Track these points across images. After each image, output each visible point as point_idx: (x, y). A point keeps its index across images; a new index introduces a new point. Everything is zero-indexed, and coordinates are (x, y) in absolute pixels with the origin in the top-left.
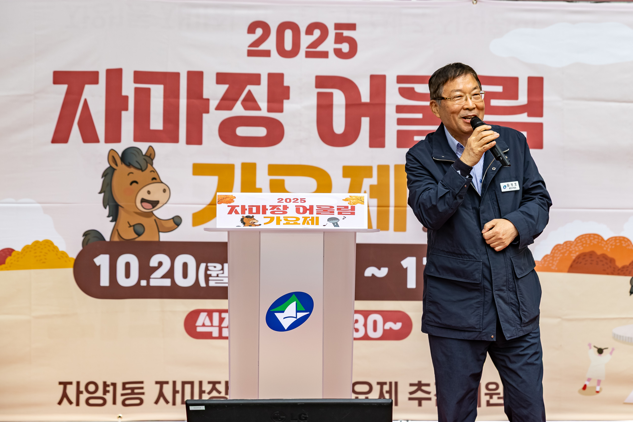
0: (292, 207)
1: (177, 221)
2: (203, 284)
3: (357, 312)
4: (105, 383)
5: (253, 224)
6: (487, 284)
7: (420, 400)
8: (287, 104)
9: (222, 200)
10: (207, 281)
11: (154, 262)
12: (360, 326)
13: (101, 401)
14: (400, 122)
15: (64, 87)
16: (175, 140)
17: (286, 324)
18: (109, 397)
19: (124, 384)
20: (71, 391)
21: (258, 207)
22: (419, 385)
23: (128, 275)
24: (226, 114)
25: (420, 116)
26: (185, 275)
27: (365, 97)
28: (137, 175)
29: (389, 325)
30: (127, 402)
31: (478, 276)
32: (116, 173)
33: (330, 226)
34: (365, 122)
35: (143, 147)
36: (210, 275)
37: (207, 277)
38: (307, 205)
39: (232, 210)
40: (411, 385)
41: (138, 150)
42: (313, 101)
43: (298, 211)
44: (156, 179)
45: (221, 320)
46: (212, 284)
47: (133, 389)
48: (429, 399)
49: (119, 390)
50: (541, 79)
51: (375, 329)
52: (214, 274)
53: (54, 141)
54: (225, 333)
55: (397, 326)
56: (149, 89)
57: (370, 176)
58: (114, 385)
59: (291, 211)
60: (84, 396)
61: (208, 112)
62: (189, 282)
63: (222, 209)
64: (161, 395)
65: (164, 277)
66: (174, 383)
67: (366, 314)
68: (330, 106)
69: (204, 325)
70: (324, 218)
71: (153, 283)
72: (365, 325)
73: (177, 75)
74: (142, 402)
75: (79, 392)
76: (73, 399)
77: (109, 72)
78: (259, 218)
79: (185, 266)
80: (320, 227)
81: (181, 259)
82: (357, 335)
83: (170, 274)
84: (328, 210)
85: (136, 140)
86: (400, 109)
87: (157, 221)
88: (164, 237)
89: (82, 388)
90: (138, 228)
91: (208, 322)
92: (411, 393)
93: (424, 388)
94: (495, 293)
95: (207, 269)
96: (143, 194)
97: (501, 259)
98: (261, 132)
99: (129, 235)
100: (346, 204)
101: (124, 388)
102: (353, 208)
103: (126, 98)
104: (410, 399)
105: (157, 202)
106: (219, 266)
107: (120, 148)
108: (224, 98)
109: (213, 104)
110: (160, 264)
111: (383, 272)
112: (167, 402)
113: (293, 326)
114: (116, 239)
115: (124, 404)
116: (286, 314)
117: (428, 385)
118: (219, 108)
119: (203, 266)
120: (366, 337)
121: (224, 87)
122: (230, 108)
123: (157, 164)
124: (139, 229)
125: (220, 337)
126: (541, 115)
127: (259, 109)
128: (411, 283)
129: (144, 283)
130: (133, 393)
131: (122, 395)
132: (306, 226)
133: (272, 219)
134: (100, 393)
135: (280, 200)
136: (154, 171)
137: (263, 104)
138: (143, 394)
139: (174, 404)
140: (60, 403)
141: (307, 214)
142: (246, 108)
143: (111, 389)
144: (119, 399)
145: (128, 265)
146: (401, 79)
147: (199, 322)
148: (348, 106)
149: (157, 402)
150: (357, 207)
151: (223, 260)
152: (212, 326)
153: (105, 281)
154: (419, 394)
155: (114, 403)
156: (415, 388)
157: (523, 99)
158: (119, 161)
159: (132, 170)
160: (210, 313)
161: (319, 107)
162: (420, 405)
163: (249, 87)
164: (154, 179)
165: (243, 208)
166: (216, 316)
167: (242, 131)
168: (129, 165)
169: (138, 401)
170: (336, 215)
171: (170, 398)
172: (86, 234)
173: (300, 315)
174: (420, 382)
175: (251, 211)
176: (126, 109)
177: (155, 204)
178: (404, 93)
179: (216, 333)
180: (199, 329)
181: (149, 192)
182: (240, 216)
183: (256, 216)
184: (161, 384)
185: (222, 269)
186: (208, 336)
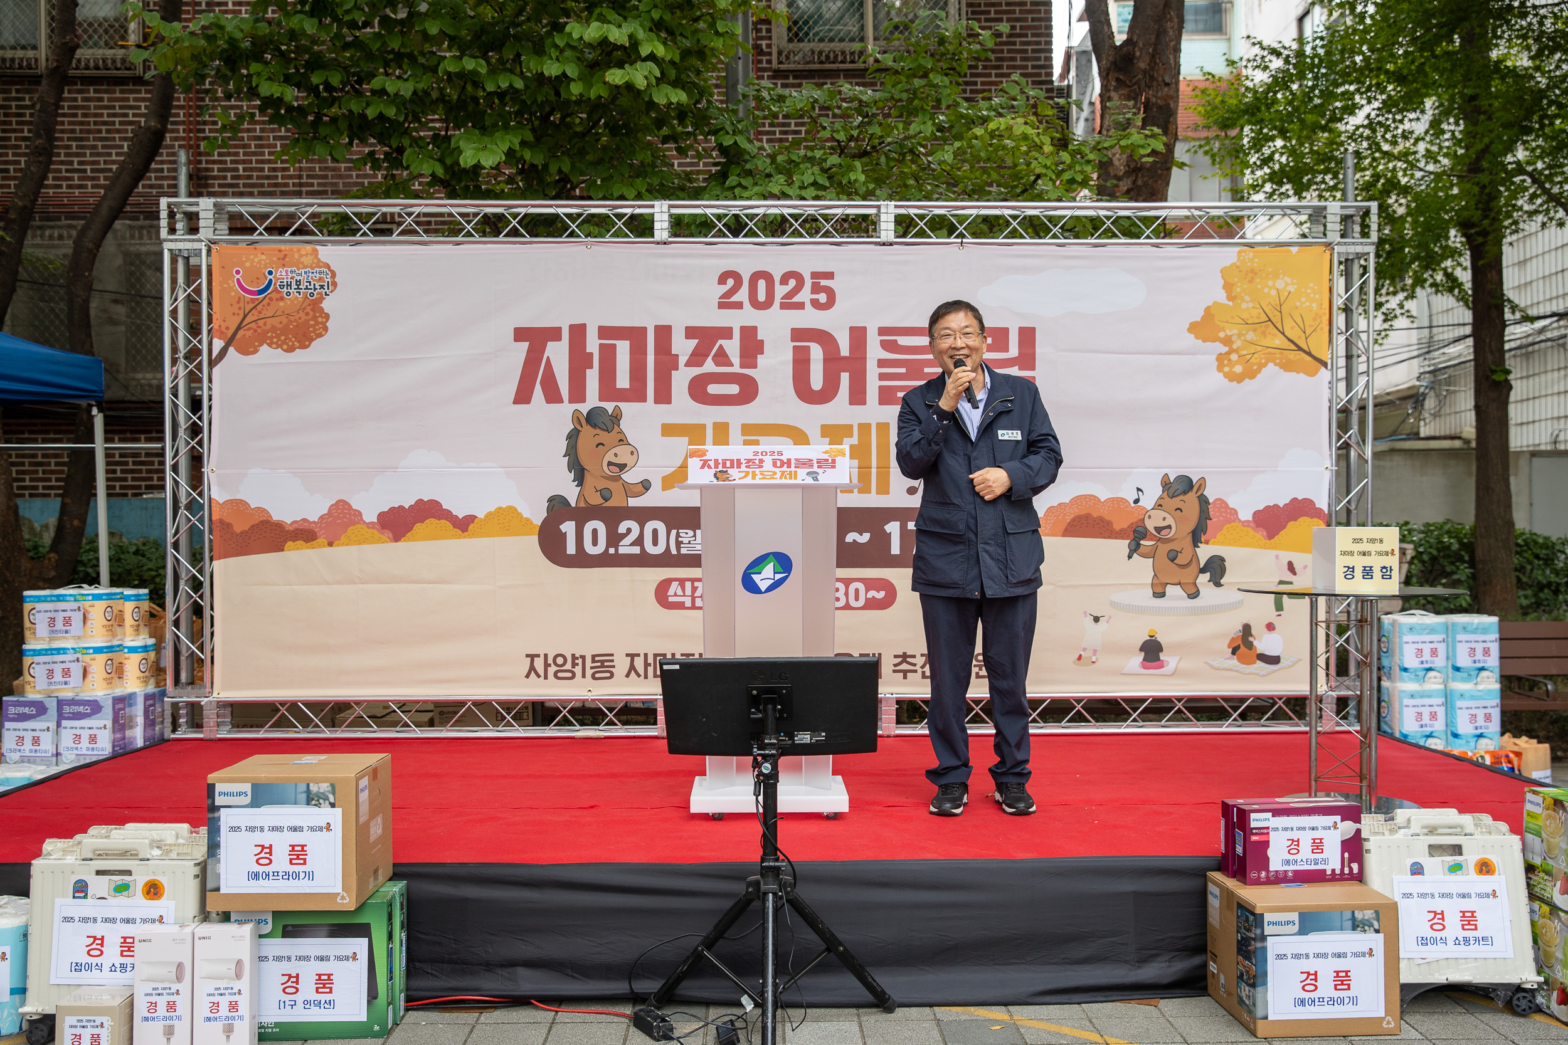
0: (768, 460)
1: (646, 485)
2: (674, 551)
3: (838, 580)
4: (573, 655)
5: (727, 479)
6: (972, 536)
7: (905, 673)
8: (760, 359)
9: (693, 454)
10: (678, 548)
11: (622, 528)
12: (841, 594)
13: (569, 675)
14: (882, 377)
15: (526, 345)
16: (643, 399)
17: (763, 586)
18: (578, 670)
19: (593, 657)
20: (539, 664)
21: (732, 461)
22: (904, 657)
23: (595, 543)
24: (696, 371)
25: (903, 370)
26: (655, 542)
27: (845, 351)
28: (603, 436)
29: (872, 594)
30: (597, 675)
31: (962, 526)
32: (581, 435)
33: (809, 481)
34: (845, 377)
35: (609, 407)
36: (682, 542)
37: (679, 544)
38: (784, 458)
39: (705, 464)
40: (896, 656)
41: (604, 410)
42: (789, 356)
43: (775, 465)
44: (623, 441)
45: (694, 589)
46: (683, 551)
47: (602, 662)
48: (915, 671)
49: (589, 663)
50: (1032, 330)
51: (857, 599)
52: (686, 541)
53: (516, 402)
54: (699, 603)
55: (881, 595)
56: (615, 345)
57: (851, 436)
58: (583, 657)
59: (768, 465)
60: (552, 669)
61: (677, 369)
62: (660, 549)
63: (694, 463)
64: (632, 667)
65: (632, 544)
66: (646, 655)
67: (847, 582)
68: (808, 361)
69: (675, 595)
70: (802, 473)
71: (622, 550)
72: (846, 594)
73: (644, 330)
74: (612, 675)
75: (547, 665)
76: (541, 672)
77: (573, 328)
78: (734, 473)
79: (655, 532)
80: (799, 481)
81: (650, 526)
82: (839, 604)
83: (639, 541)
84: (808, 463)
85: (601, 400)
86: (882, 363)
87: (625, 485)
88: (633, 502)
89: (550, 661)
90: (605, 493)
91: (680, 592)
92: (895, 665)
93: (909, 660)
94: (980, 546)
95: (678, 535)
96: (609, 457)
97: (990, 510)
98: (733, 389)
99: (596, 500)
100: (826, 456)
101: (593, 661)
102: (834, 461)
103: (592, 354)
104: (894, 671)
105: (625, 465)
106: (691, 533)
107: (584, 408)
108: (694, 354)
109: (683, 360)
110: (629, 530)
111: (865, 538)
112: (639, 675)
113: (770, 588)
114: (582, 505)
115: (593, 677)
116: (762, 576)
117: (914, 656)
118: (688, 364)
119: (674, 532)
120: (848, 607)
121: (694, 343)
122: (701, 364)
123: (624, 425)
124: (607, 495)
125: (693, 607)
126: (1033, 369)
127: (732, 365)
128: (895, 549)
129: (612, 551)
130: (603, 666)
131: (592, 668)
132: (784, 481)
133: (747, 474)
134: (568, 666)
135: (756, 453)
136: (621, 432)
137: (736, 360)
138: (613, 667)
139: (646, 677)
140: (527, 676)
141: (785, 468)
142: (717, 364)
143: (580, 661)
144: (589, 672)
145: (595, 532)
146: (882, 331)
147: (671, 592)
148: (826, 360)
149: (628, 675)
150: (838, 459)
151: (695, 525)
152: (684, 595)
153: (571, 549)
154: (905, 666)
155: (584, 676)
156: (900, 660)
157: (1014, 351)
158: (584, 422)
159: (598, 431)
160: (682, 582)
161: (796, 362)
162: (905, 677)
163: (720, 342)
164: (621, 440)
165: (716, 461)
166: (688, 585)
167: (713, 389)
168: (594, 426)
169: (608, 675)
170: (815, 469)
171: (642, 672)
172: (551, 500)
173: (778, 576)
174: (905, 653)
175: (724, 465)
176: (591, 367)
177: (622, 467)
178: (885, 345)
179: (688, 604)
180: (671, 599)
181: (616, 455)
182: (713, 471)
183: (730, 471)
184: (632, 656)
185: (695, 536)
186: (680, 606)
